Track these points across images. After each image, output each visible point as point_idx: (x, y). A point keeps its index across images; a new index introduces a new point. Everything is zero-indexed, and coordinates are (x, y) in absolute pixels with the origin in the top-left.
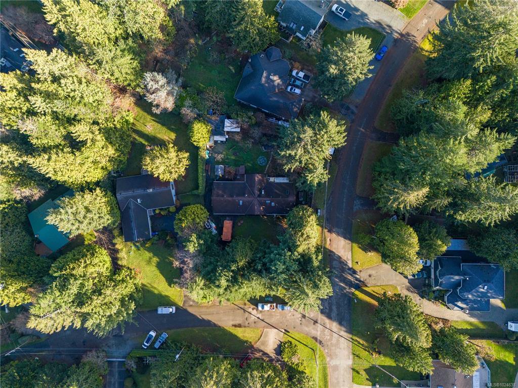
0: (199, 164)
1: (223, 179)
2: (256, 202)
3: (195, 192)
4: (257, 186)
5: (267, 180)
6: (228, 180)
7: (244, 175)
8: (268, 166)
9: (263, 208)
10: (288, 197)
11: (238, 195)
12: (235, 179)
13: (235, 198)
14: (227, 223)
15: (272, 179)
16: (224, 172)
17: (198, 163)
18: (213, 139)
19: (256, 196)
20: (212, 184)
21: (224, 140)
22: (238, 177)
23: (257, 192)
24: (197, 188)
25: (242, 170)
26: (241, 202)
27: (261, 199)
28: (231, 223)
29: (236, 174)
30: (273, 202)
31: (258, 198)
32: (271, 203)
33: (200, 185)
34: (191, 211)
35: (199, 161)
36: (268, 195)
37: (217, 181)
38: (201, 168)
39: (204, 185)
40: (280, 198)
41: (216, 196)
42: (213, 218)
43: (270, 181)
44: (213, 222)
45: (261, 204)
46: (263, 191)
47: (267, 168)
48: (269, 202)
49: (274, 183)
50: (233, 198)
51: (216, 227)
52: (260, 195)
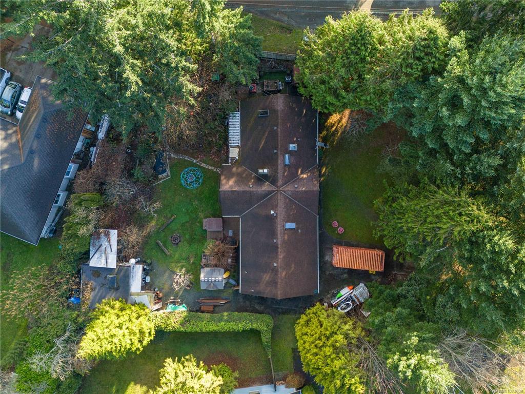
0: (198, 330)
1: (233, 270)
2: (289, 188)
3: (266, 338)
4: (251, 187)
5: (236, 163)
6: (236, 259)
7: (224, 221)
8: (203, 165)
9: (302, 173)
10: (275, 112)
11: (273, 233)
12: (235, 242)
13: (279, 240)
14: (341, 260)
15: (234, 153)
16: (216, 266)
17: (195, 333)
18: (138, 294)
19: (273, 188)
20: (246, 297)
21: (139, 268)
22: (231, 233)
23: (266, 187)
24: (256, 333)
25: (212, 225)
26: (290, 225)
27: (280, 175)
28: (341, 248)
29: (224, 240)
30: (288, 147)
31: (280, 182)
32: (291, 153)
33: (249, 326)
34: (316, 354)
35: (189, 328)
36: (270, 161)
37: (238, 285)
38: (206, 324)
39: (253, 316)
40: (277, 130)
41: (276, 287)
42: (329, 293)
43: (237, 158)
44: (338, 292)
45: (292, 177)
46: (261, 171)
47: (210, 168)
48: (287, 156)
49: (242, 148)
50: (279, 246)
51: (348, 286)
52: (271, 179)
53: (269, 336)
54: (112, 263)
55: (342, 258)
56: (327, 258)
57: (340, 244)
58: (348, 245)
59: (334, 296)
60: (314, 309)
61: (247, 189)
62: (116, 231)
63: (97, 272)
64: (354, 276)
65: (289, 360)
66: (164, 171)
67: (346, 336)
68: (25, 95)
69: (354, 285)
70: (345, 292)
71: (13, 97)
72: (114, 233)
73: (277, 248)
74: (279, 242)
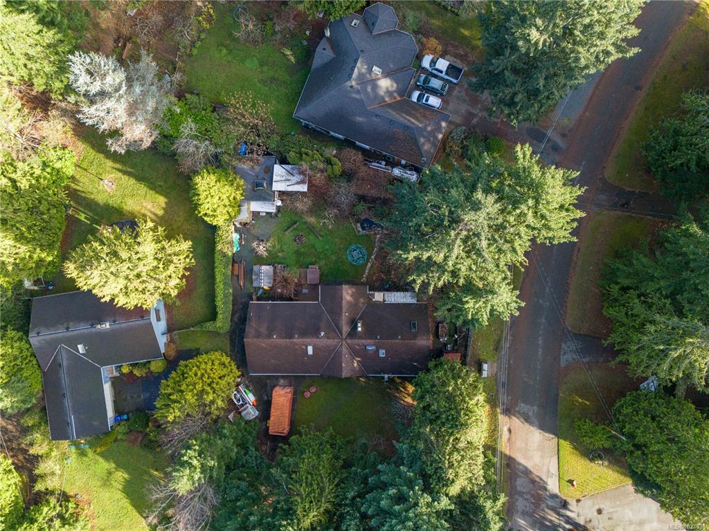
0: (216, 265)
1: (269, 295)
2: (345, 350)
3: (209, 326)
4: (345, 316)
5: (369, 298)
6: (281, 298)
7: (316, 285)
8: (369, 265)
9: (359, 361)
10: (415, 337)
11: (303, 334)
12: (297, 295)
13: (297, 340)
14: (280, 396)
15: (378, 297)
16: (274, 280)
17: (214, 262)
18: (249, 208)
19: (345, 335)
20: (246, 306)
21: (273, 210)
22: (305, 291)
23: (346, 329)
24: (213, 316)
25: (313, 275)
26: (310, 350)
27: (356, 341)
28: (290, 396)
29: (299, 285)
30: (382, 348)
31: (349, 341)
32: (377, 352)
33: (219, 311)
34: (196, 375)
35: (218, 256)
36: (370, 333)
37: (258, 299)
38: (222, 272)
39: (229, 315)
40: (398, 339)
41: (255, 337)
42: (249, 382)
43: (374, 300)
44: (250, 391)
45: (355, 352)
46: (359, 325)
47: (367, 271)
48: (374, 348)
49: (383, 305)
50: (291, 340)
51: (256, 400)
52: (353, 333)
53: (211, 329)
54: (277, 187)
55: (281, 397)
56: (282, 382)
57: (295, 393)
58: (294, 401)
59: (247, 387)
60: (235, 370)
61: (344, 310)
62: (306, 190)
63: (270, 171)
64: (265, 406)
65: (189, 345)
66: (363, 228)
67: (212, 402)
68: (434, 101)
69: (256, 407)
70: (251, 398)
71: (433, 88)
72: (304, 188)
73: (290, 338)
74: (295, 340)
